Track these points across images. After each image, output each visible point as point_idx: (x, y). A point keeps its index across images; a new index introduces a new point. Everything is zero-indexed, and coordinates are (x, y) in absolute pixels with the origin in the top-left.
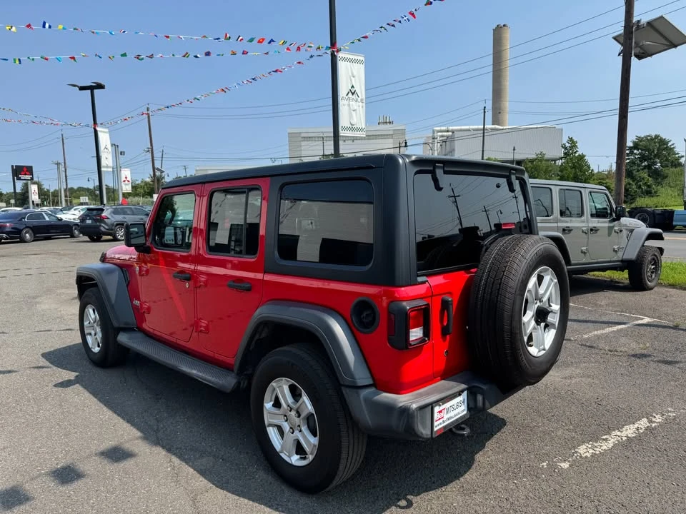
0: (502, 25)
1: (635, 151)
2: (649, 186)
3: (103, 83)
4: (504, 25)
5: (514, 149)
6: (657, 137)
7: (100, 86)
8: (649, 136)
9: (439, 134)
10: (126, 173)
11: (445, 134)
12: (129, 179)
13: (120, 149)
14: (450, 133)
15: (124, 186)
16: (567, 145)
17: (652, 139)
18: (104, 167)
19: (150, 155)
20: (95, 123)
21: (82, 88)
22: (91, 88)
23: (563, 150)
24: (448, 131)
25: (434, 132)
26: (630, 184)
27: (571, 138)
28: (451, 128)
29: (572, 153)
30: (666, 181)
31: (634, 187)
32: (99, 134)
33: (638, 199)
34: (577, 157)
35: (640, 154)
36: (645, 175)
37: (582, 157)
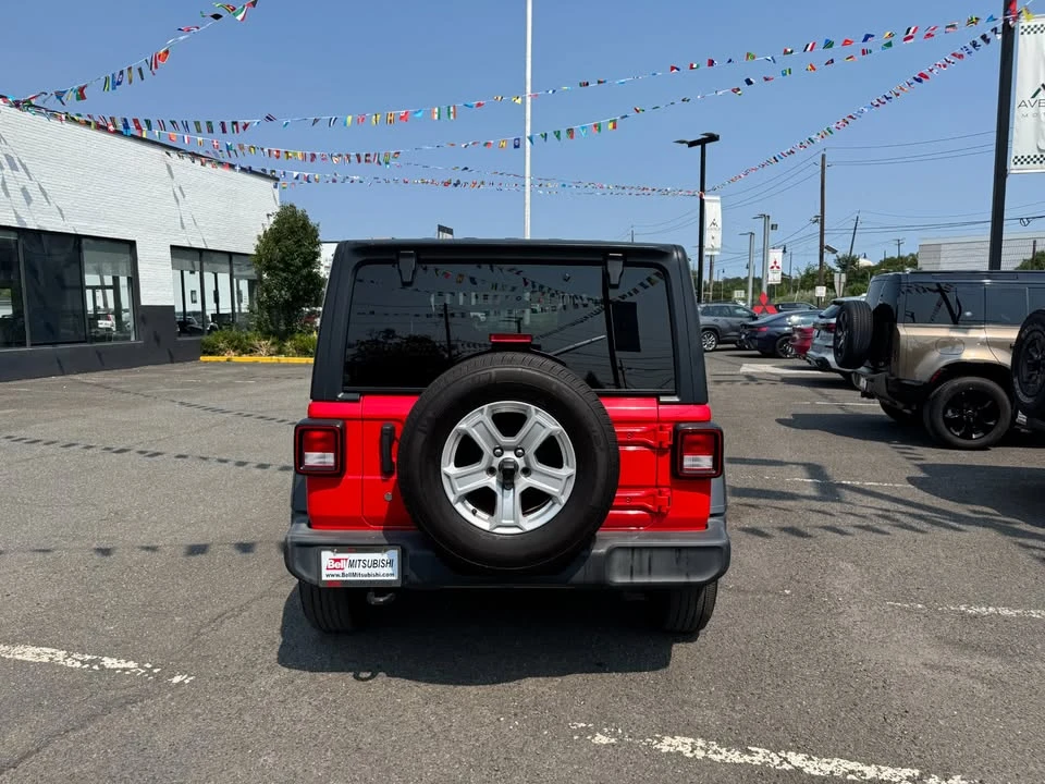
3: (716, 133)
7: (713, 138)
10: (776, 256)
12: (779, 264)
13: (771, 222)
15: (770, 274)
18: (707, 250)
19: (818, 226)
20: (702, 189)
21: (692, 144)
22: (702, 142)
32: (706, 204)
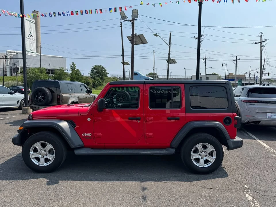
0: (36, 11)
1: (94, 70)
2: (100, 83)
4: (38, 11)
5: (50, 65)
6: (101, 66)
8: (98, 65)
9: (9, 53)
11: (13, 53)
14: (16, 54)
16: (72, 65)
17: (99, 66)
23: (71, 67)
24: (14, 53)
25: (6, 52)
26: (95, 82)
27: (73, 63)
28: (16, 51)
29: (74, 69)
30: (105, 81)
31: (97, 82)
33: (98, 87)
34: (76, 70)
35: (96, 71)
36: (99, 78)
37: (78, 70)
